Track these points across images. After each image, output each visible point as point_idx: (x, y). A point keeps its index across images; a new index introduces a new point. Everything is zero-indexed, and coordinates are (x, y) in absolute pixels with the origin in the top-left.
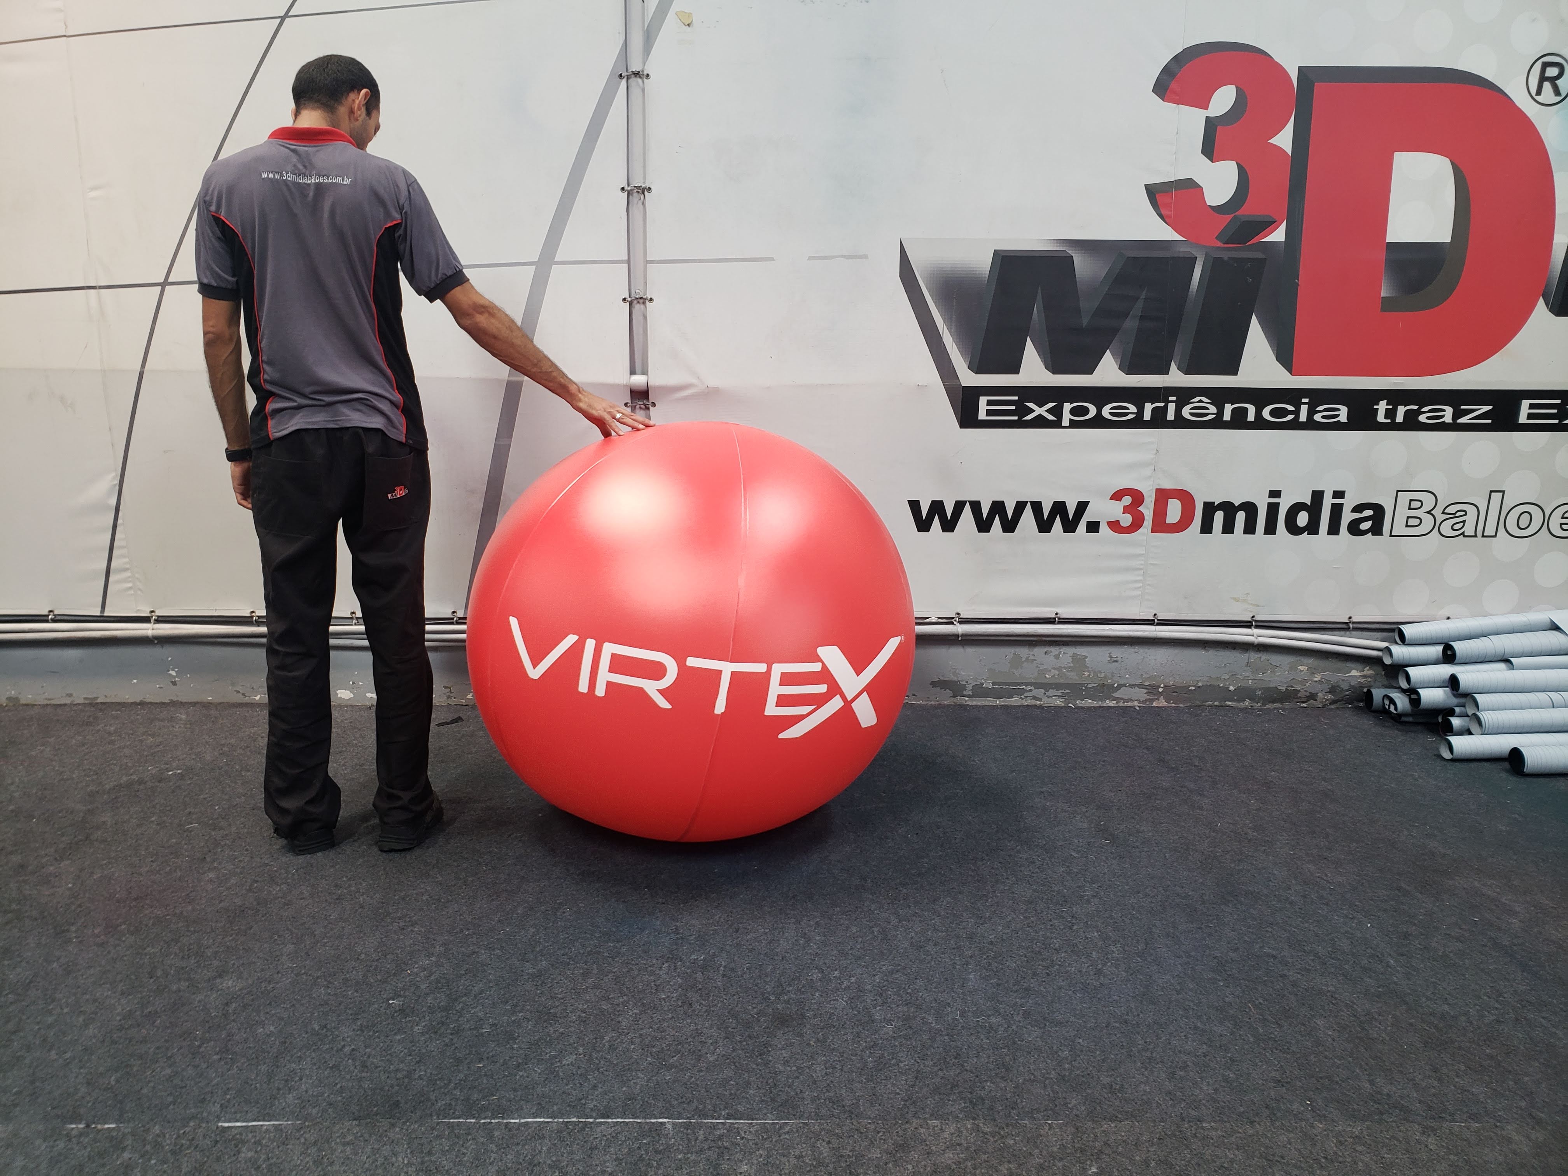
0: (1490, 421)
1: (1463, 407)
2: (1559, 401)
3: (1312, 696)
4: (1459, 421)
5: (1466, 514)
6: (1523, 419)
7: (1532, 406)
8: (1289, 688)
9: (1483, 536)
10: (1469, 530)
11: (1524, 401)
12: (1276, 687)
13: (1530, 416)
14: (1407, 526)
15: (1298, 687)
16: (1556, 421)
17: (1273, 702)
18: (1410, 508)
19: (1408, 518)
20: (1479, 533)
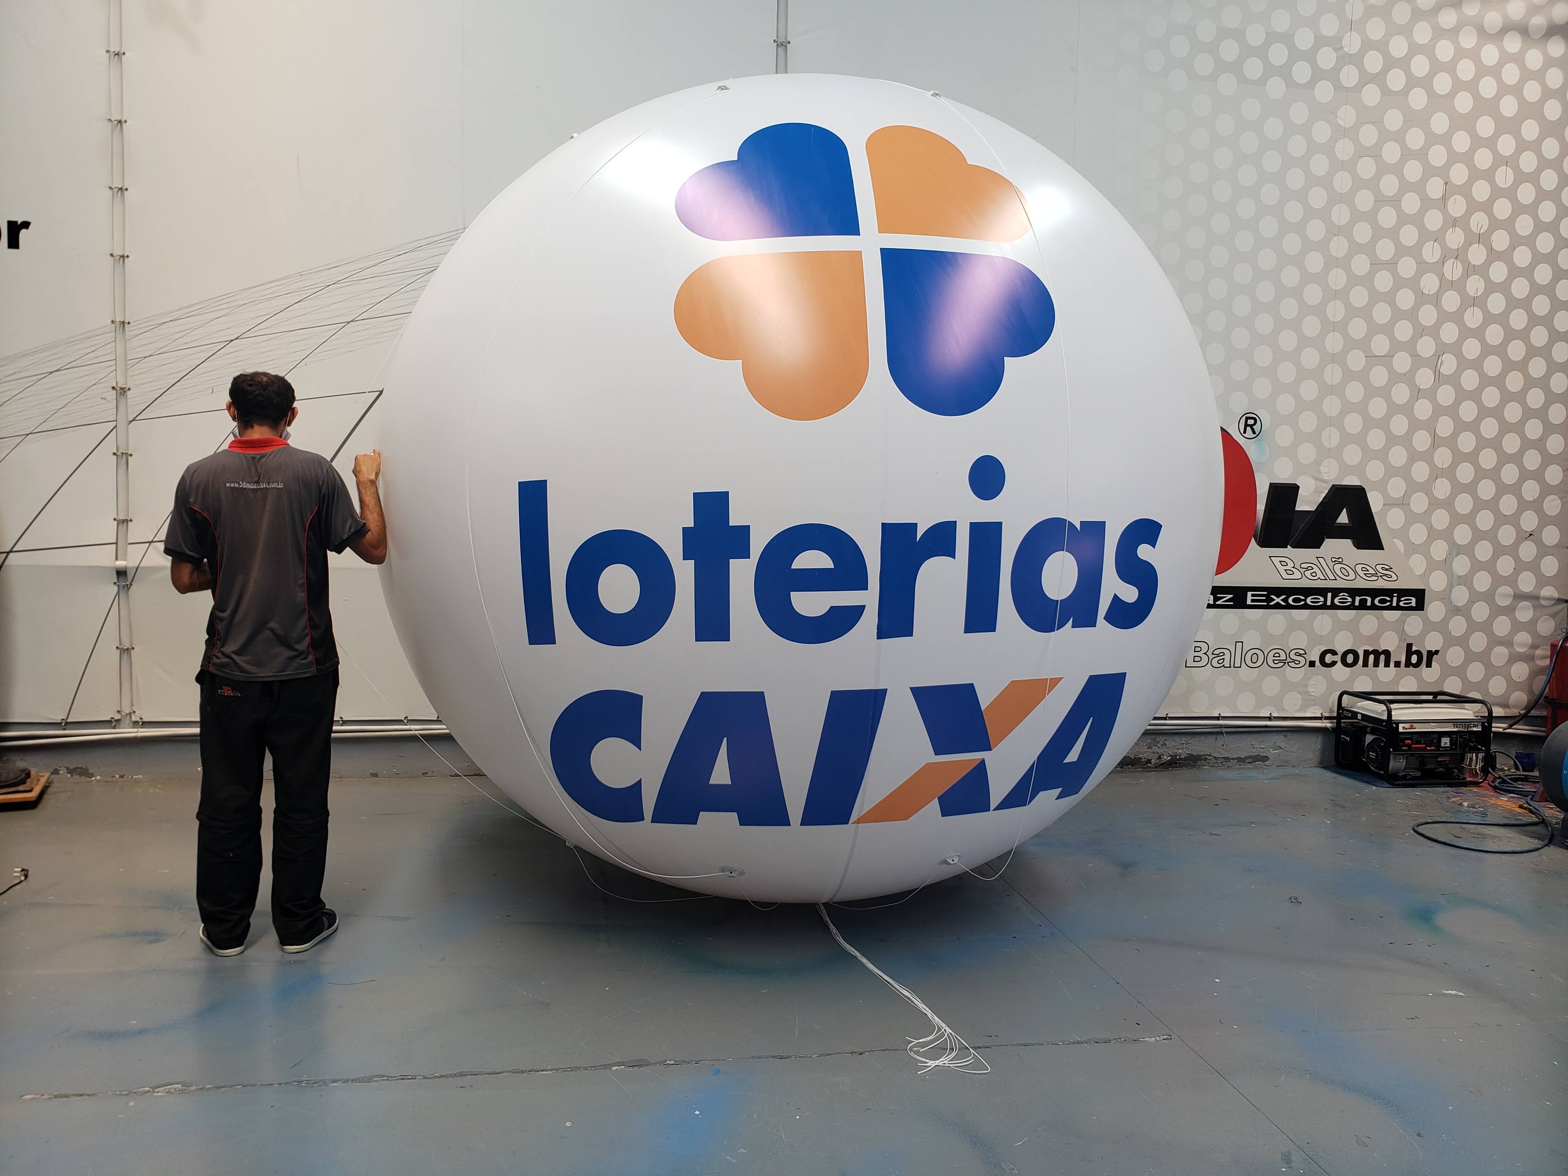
0: (1232, 603)
1: (1218, 595)
2: (1266, 593)
3: (1149, 761)
4: (1217, 603)
5: (1224, 655)
6: (1249, 602)
7: (1253, 595)
8: (1136, 757)
9: (1234, 667)
10: (1227, 664)
11: (1248, 593)
12: (1129, 756)
13: (1252, 601)
14: (1194, 661)
15: (1141, 756)
16: (1266, 604)
17: (1128, 765)
18: (1195, 651)
19: (1194, 657)
20: (1232, 666)
